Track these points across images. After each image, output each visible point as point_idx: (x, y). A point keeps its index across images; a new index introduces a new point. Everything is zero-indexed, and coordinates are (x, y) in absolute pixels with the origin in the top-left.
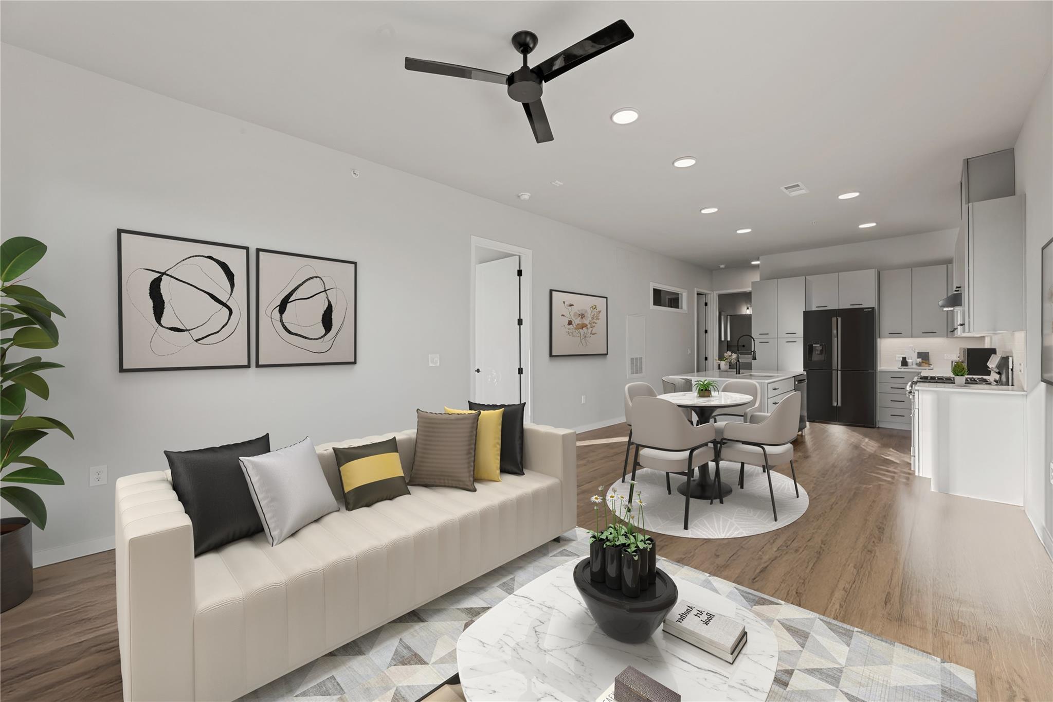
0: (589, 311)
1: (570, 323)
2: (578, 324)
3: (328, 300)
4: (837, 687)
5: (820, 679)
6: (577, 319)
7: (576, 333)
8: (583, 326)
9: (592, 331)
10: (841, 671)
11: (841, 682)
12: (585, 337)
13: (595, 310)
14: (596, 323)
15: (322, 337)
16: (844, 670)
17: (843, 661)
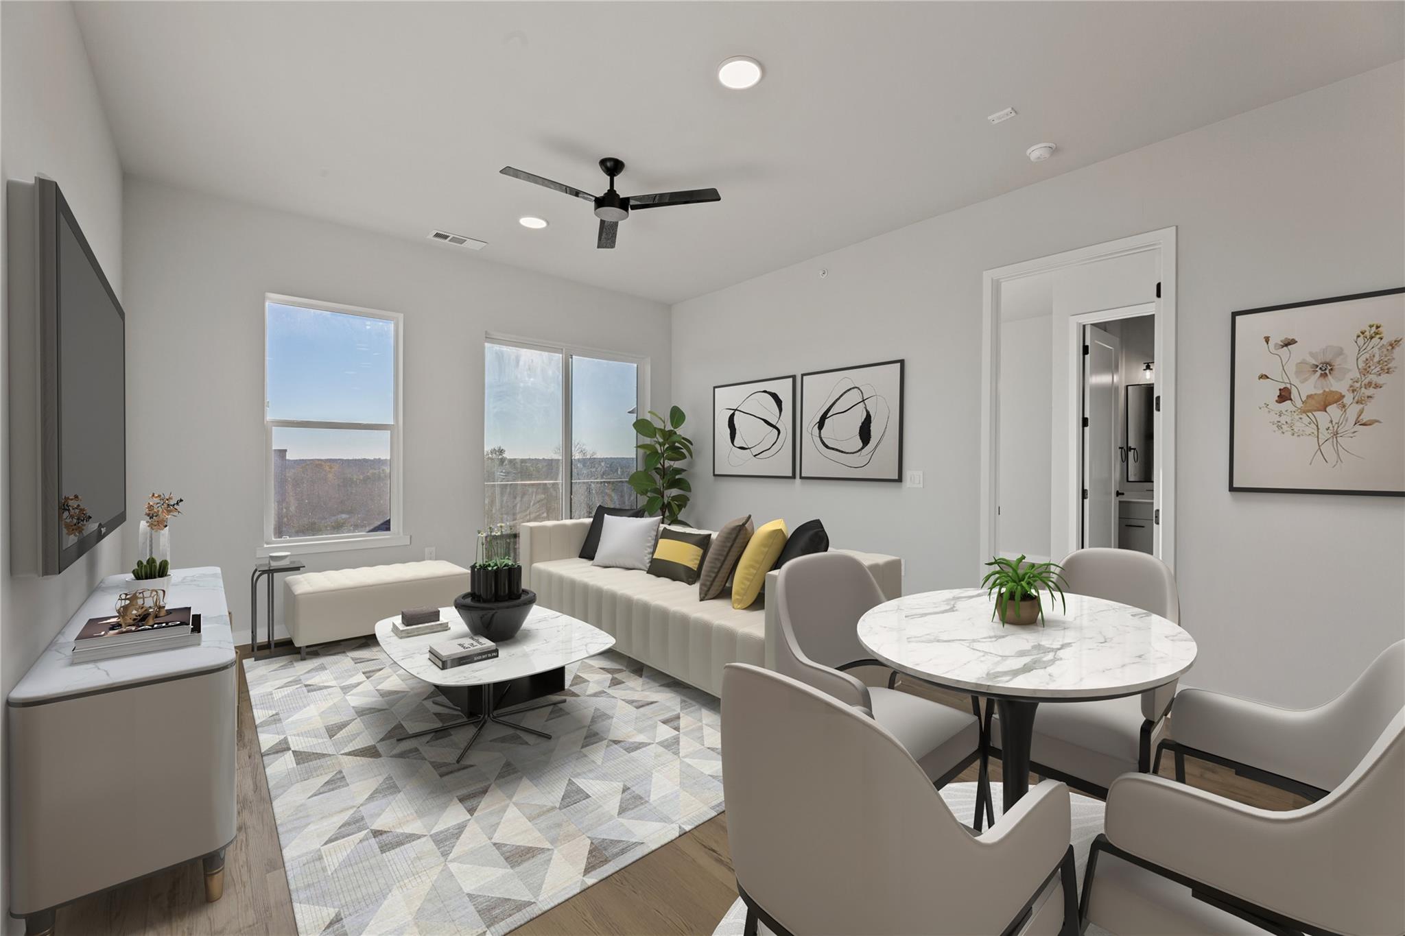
0: (1351, 351)
1: (1284, 396)
2: (1309, 397)
3: (867, 410)
4: (431, 836)
5: (449, 829)
6: (1306, 380)
7: (1301, 424)
8: (1326, 401)
9: (1361, 412)
10: (445, 854)
11: (433, 843)
12: (1336, 434)
13: (1376, 340)
14: (1377, 386)
15: (859, 450)
16: (442, 859)
17: (453, 867)
